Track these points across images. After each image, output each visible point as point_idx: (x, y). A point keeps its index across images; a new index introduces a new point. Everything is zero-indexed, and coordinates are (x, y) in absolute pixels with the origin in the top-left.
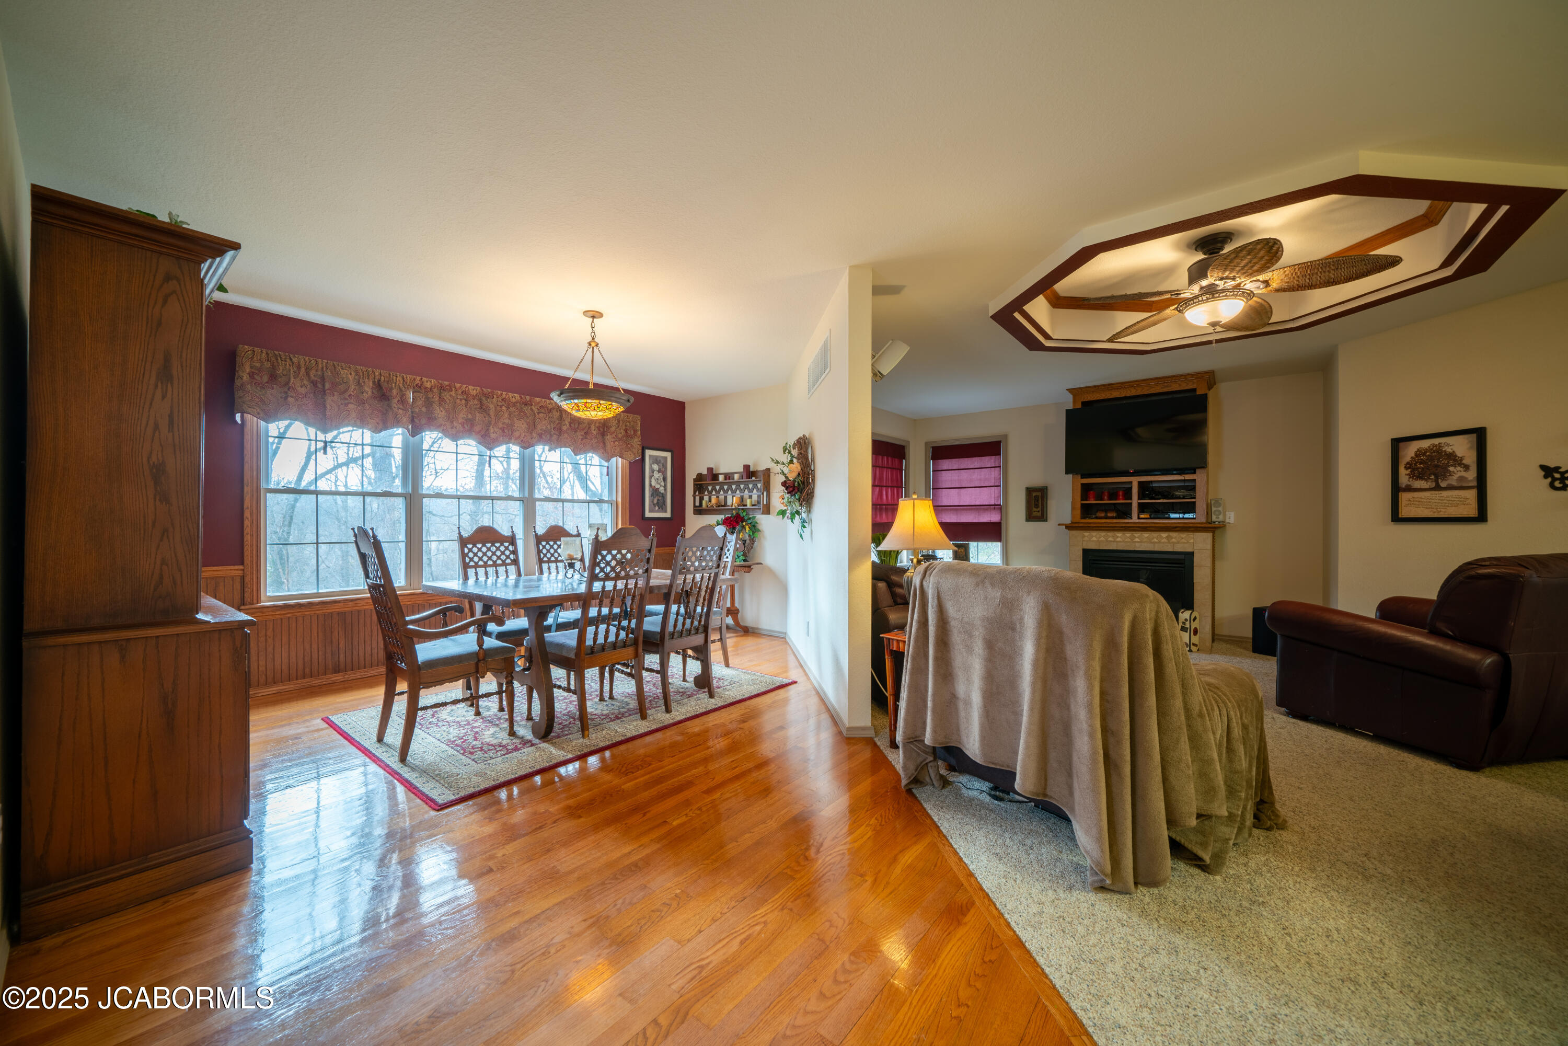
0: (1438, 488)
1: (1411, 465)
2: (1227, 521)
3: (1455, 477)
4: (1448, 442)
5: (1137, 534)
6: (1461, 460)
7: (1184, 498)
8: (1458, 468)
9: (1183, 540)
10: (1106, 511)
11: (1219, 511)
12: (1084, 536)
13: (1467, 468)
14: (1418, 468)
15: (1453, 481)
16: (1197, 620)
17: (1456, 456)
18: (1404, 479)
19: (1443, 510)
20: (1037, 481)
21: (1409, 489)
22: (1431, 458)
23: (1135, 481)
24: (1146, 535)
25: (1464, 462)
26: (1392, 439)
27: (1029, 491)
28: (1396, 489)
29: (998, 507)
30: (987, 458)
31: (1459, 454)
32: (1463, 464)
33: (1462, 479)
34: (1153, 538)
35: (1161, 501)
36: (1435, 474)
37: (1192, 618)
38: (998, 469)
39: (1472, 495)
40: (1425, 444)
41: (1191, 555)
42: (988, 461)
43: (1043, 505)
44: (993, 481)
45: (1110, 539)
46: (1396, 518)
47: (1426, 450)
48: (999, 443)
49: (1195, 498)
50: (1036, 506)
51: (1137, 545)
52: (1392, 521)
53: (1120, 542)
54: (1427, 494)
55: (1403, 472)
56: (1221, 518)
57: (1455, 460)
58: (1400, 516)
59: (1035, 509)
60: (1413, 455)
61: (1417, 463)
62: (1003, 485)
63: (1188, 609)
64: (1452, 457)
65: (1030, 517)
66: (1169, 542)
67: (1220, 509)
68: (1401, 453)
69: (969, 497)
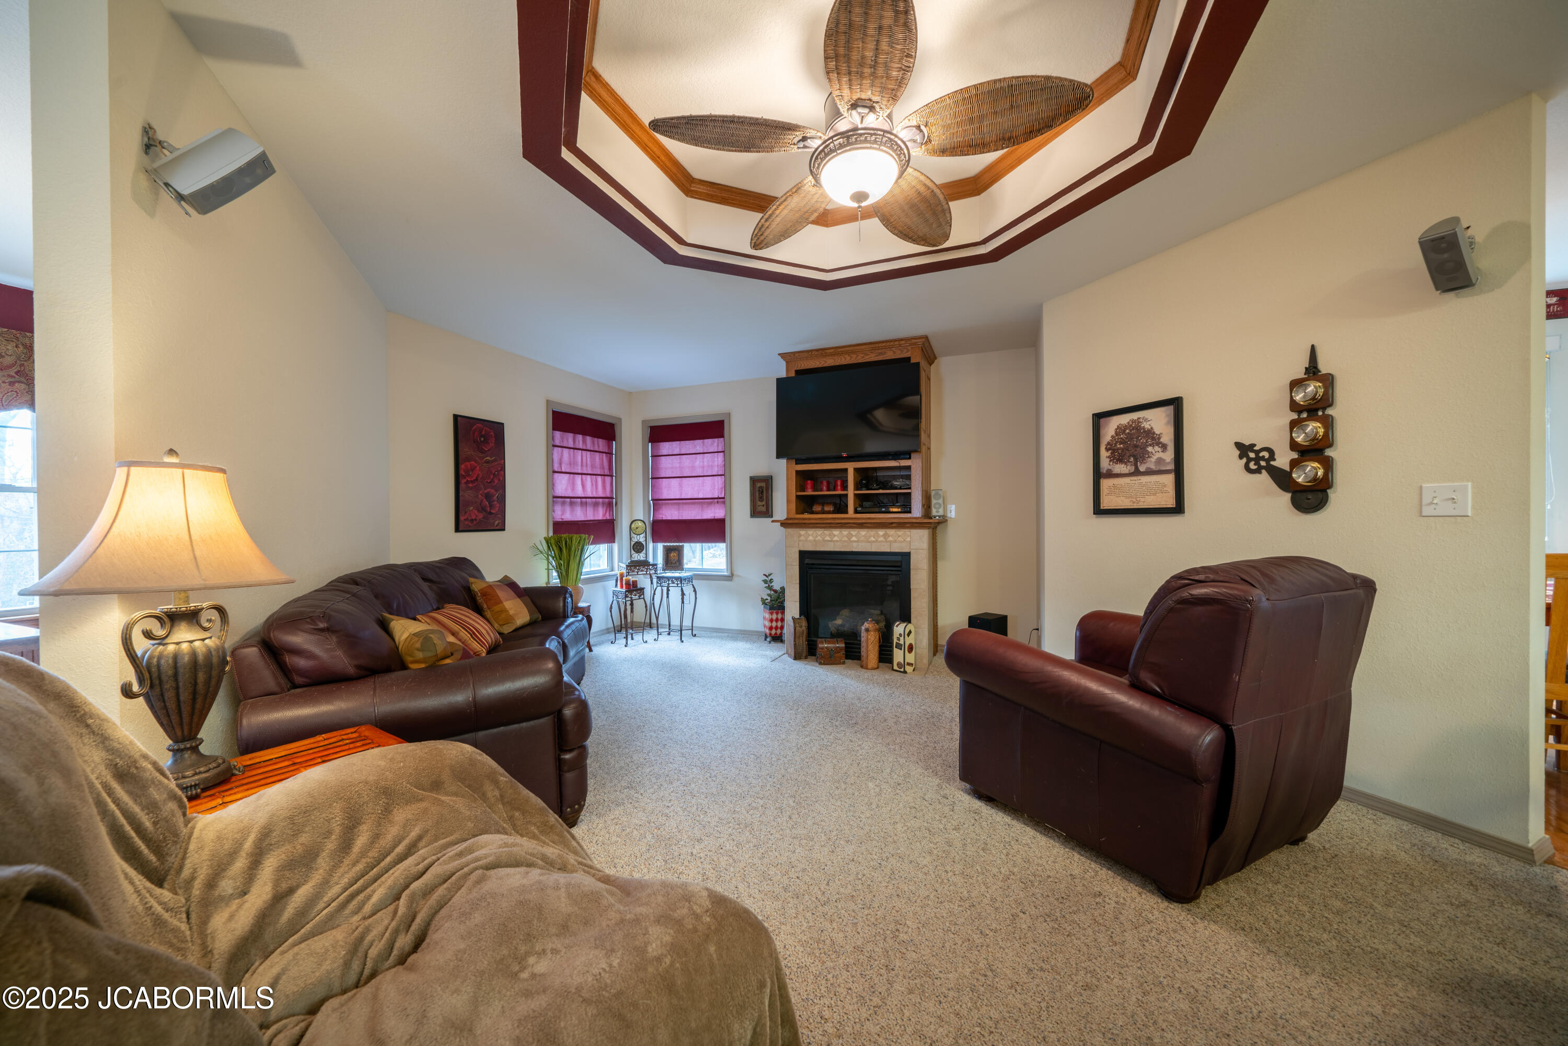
0: (1137, 473)
1: (1111, 445)
2: (949, 515)
3: (1154, 459)
4: (1146, 417)
5: (854, 532)
6: (1159, 438)
7: (900, 488)
8: (1157, 448)
9: (900, 539)
10: (823, 504)
11: (939, 504)
12: (800, 535)
13: (1164, 447)
14: (1118, 449)
15: (1151, 464)
16: (912, 635)
17: (1154, 433)
18: (1105, 464)
19: (1142, 500)
20: (761, 470)
21: (1110, 475)
22: (1130, 438)
23: (851, 467)
24: (863, 532)
25: (1162, 440)
26: (1093, 415)
27: (754, 480)
28: (1098, 475)
29: (721, 500)
30: (708, 442)
31: (1157, 431)
32: (1161, 443)
33: (1160, 461)
34: (871, 536)
35: (881, 491)
36: (1134, 456)
37: (907, 632)
38: (722, 454)
39: (1169, 479)
40: (1124, 419)
41: (907, 555)
42: (712, 444)
43: (767, 497)
44: (716, 469)
45: (827, 538)
46: (1098, 511)
47: (1126, 427)
48: (721, 423)
49: (910, 488)
50: (761, 499)
51: (855, 544)
52: (1094, 514)
53: (837, 541)
54: (1127, 480)
55: (1104, 454)
56: (941, 512)
57: (1153, 439)
58: (1102, 508)
59: (760, 503)
60: (1113, 433)
61: (1117, 442)
62: (725, 474)
63: (904, 621)
64: (1150, 433)
65: (755, 513)
66: (886, 541)
67: (940, 501)
68: (1102, 432)
69: (691, 489)
